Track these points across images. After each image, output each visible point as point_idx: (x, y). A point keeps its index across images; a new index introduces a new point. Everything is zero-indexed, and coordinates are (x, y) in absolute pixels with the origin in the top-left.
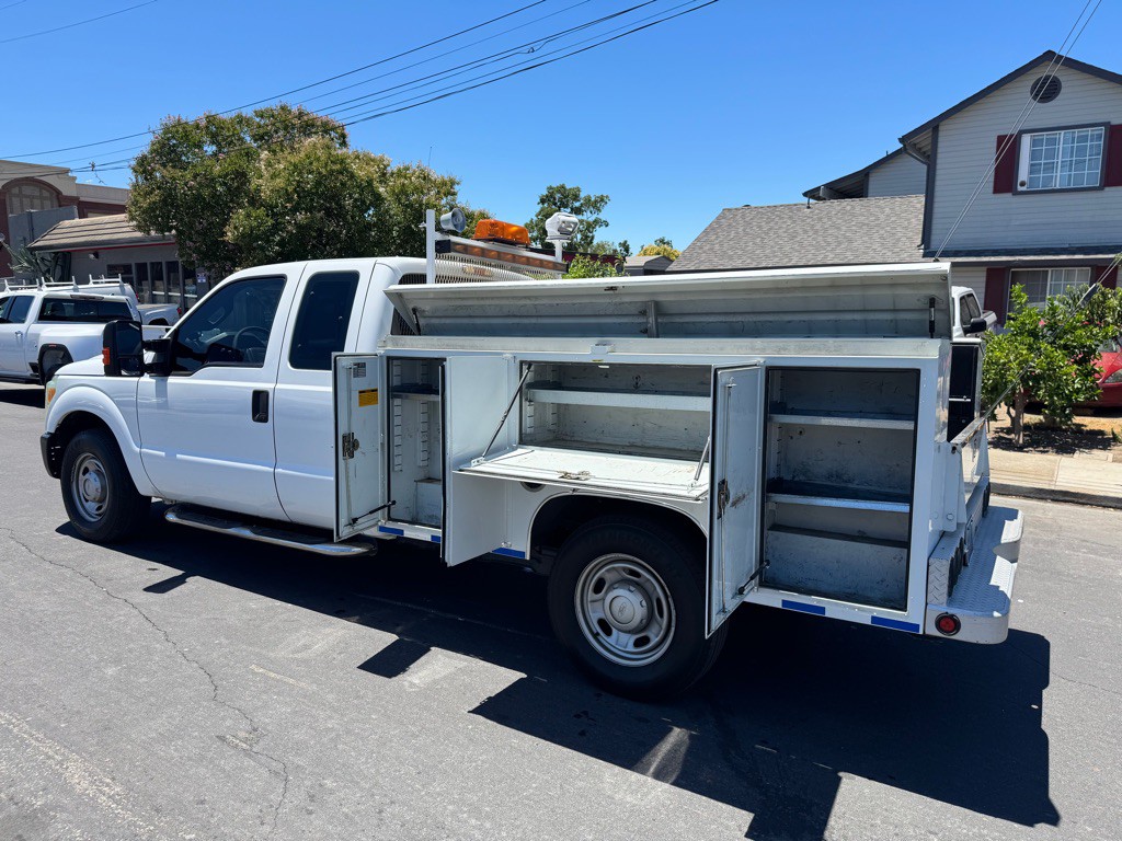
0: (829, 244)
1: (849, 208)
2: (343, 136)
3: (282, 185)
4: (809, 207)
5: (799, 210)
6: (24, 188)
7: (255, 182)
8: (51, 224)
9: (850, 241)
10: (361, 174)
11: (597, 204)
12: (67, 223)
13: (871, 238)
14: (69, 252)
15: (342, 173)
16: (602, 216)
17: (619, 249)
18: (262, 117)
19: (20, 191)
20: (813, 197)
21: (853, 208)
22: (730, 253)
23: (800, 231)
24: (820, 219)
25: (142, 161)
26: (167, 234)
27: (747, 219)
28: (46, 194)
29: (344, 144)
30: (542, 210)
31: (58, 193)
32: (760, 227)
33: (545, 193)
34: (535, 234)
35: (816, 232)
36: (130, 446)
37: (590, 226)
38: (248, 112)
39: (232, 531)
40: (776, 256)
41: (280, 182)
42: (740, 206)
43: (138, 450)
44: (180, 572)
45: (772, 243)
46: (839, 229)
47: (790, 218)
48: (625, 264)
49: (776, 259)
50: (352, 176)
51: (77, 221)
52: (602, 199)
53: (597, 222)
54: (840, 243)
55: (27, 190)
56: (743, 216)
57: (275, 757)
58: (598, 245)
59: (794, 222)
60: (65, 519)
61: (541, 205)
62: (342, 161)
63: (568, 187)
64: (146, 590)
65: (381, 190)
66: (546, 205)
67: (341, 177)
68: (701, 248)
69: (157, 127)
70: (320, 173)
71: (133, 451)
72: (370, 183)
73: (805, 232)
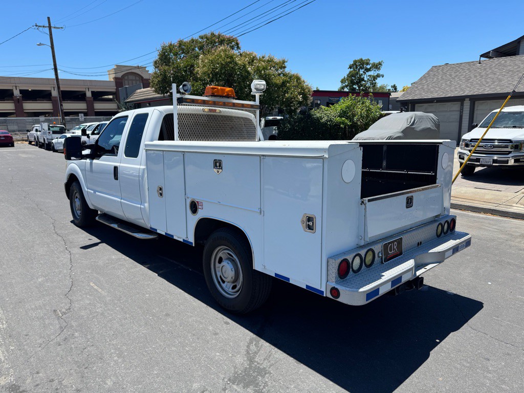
0: (487, 83)
1: (503, 62)
2: (237, 44)
3: (206, 70)
4: (480, 63)
5: (474, 65)
6: (129, 76)
7: (196, 69)
8: (133, 91)
9: (500, 80)
10: (240, 62)
11: (377, 66)
12: (139, 91)
13: (513, 79)
14: (140, 103)
15: (231, 63)
16: (381, 72)
17: (391, 89)
18: (202, 38)
19: (128, 77)
20: (487, 57)
21: (506, 62)
22: (432, 89)
23: (473, 76)
24: (485, 69)
25: (156, 62)
26: (165, 95)
27: (445, 71)
28: (137, 78)
29: (238, 48)
30: (350, 72)
31: (142, 77)
32: (451, 75)
33: (352, 63)
34: (346, 84)
35: (482, 77)
36: (84, 189)
37: (375, 78)
38: (196, 37)
39: (112, 225)
40: (456, 91)
41: (205, 69)
42: (443, 64)
43: (86, 190)
44: (99, 241)
45: (456, 84)
46: (495, 74)
47: (468, 69)
48: (390, 97)
49: (456, 92)
50: (236, 64)
51: (143, 90)
52: (380, 64)
53: (378, 76)
54: (494, 82)
55: (131, 77)
56: (442, 70)
57: (66, 321)
58: (380, 87)
59: (470, 72)
60: (72, 219)
61: (350, 70)
62: (231, 57)
63: (363, 59)
64: (81, 248)
65: (249, 69)
66: (352, 70)
67: (230, 65)
68: (417, 88)
69: (160, 48)
70: (222, 64)
71: (85, 190)
72: (244, 66)
73: (475, 76)
